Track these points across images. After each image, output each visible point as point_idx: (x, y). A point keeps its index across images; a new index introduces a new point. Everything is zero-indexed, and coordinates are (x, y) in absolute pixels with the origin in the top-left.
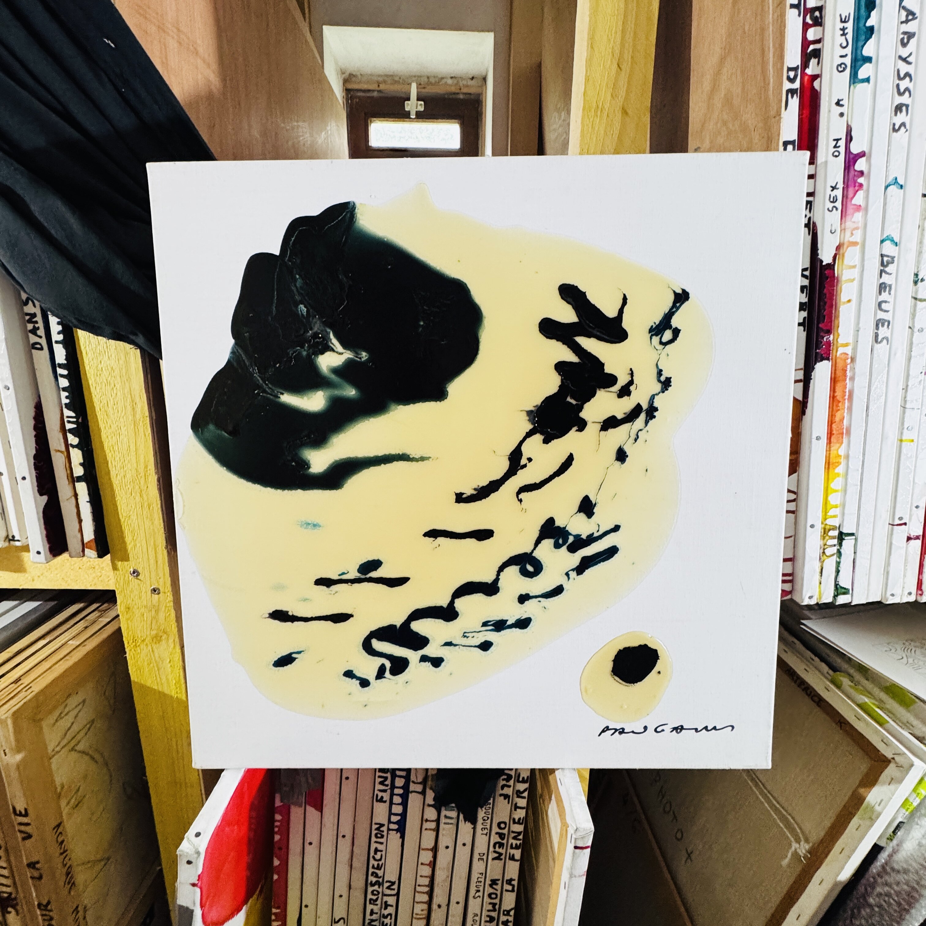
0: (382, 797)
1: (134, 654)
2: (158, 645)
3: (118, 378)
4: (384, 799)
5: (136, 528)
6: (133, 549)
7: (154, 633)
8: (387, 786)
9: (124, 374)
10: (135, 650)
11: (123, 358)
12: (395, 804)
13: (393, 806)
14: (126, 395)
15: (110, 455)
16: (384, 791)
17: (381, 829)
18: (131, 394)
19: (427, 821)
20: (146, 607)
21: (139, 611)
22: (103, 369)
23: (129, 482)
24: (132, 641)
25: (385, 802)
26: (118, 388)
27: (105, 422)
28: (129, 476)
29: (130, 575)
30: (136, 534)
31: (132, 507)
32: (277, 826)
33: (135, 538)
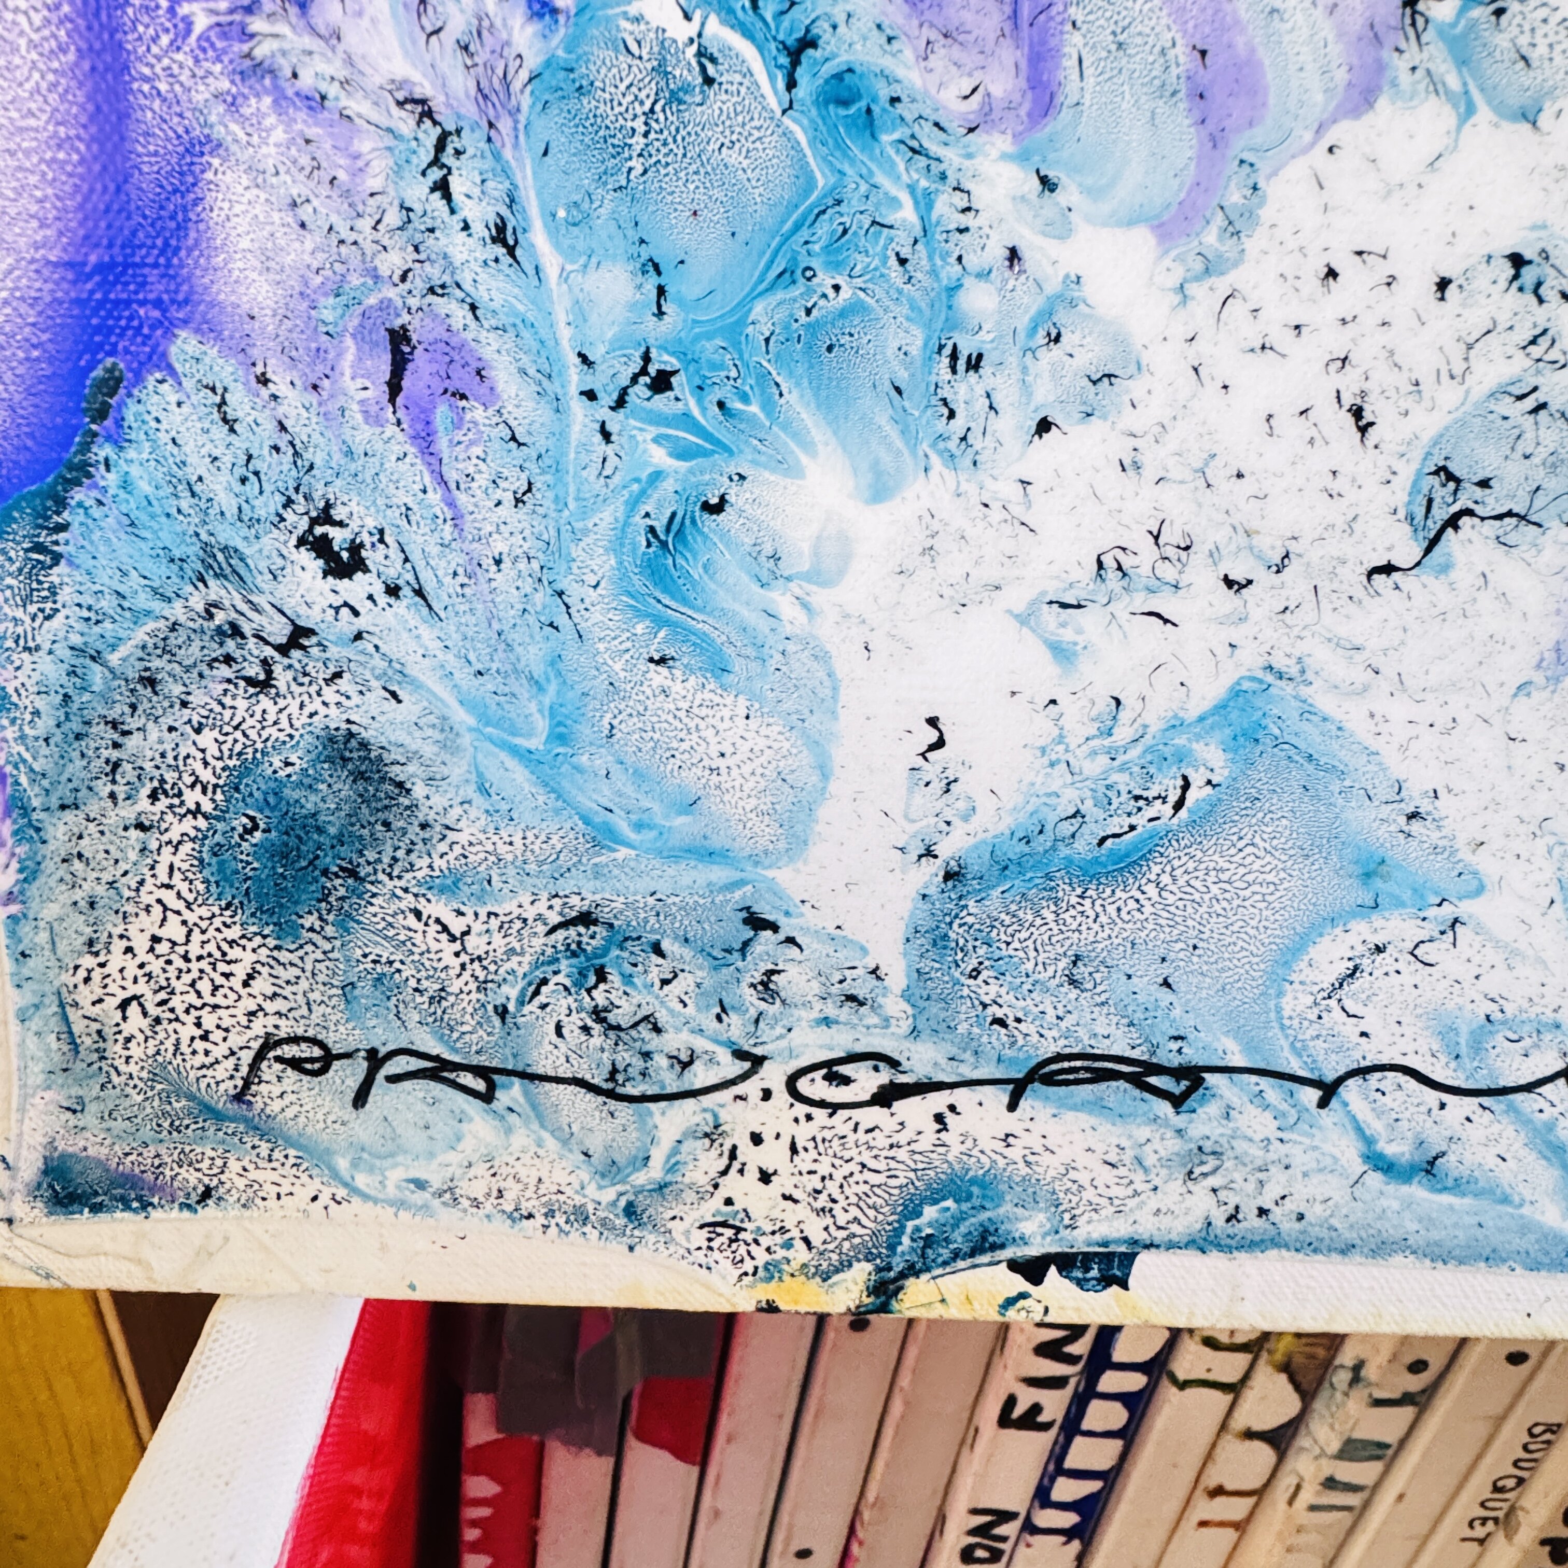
0: (1036, 1409)
4: (1041, 1419)
8: (1072, 1360)
12: (1090, 1434)
13: (1078, 1441)
16: (1057, 1383)
17: (999, 1531)
19: (1218, 1491)
25: (1046, 1427)
32: (474, 1523)
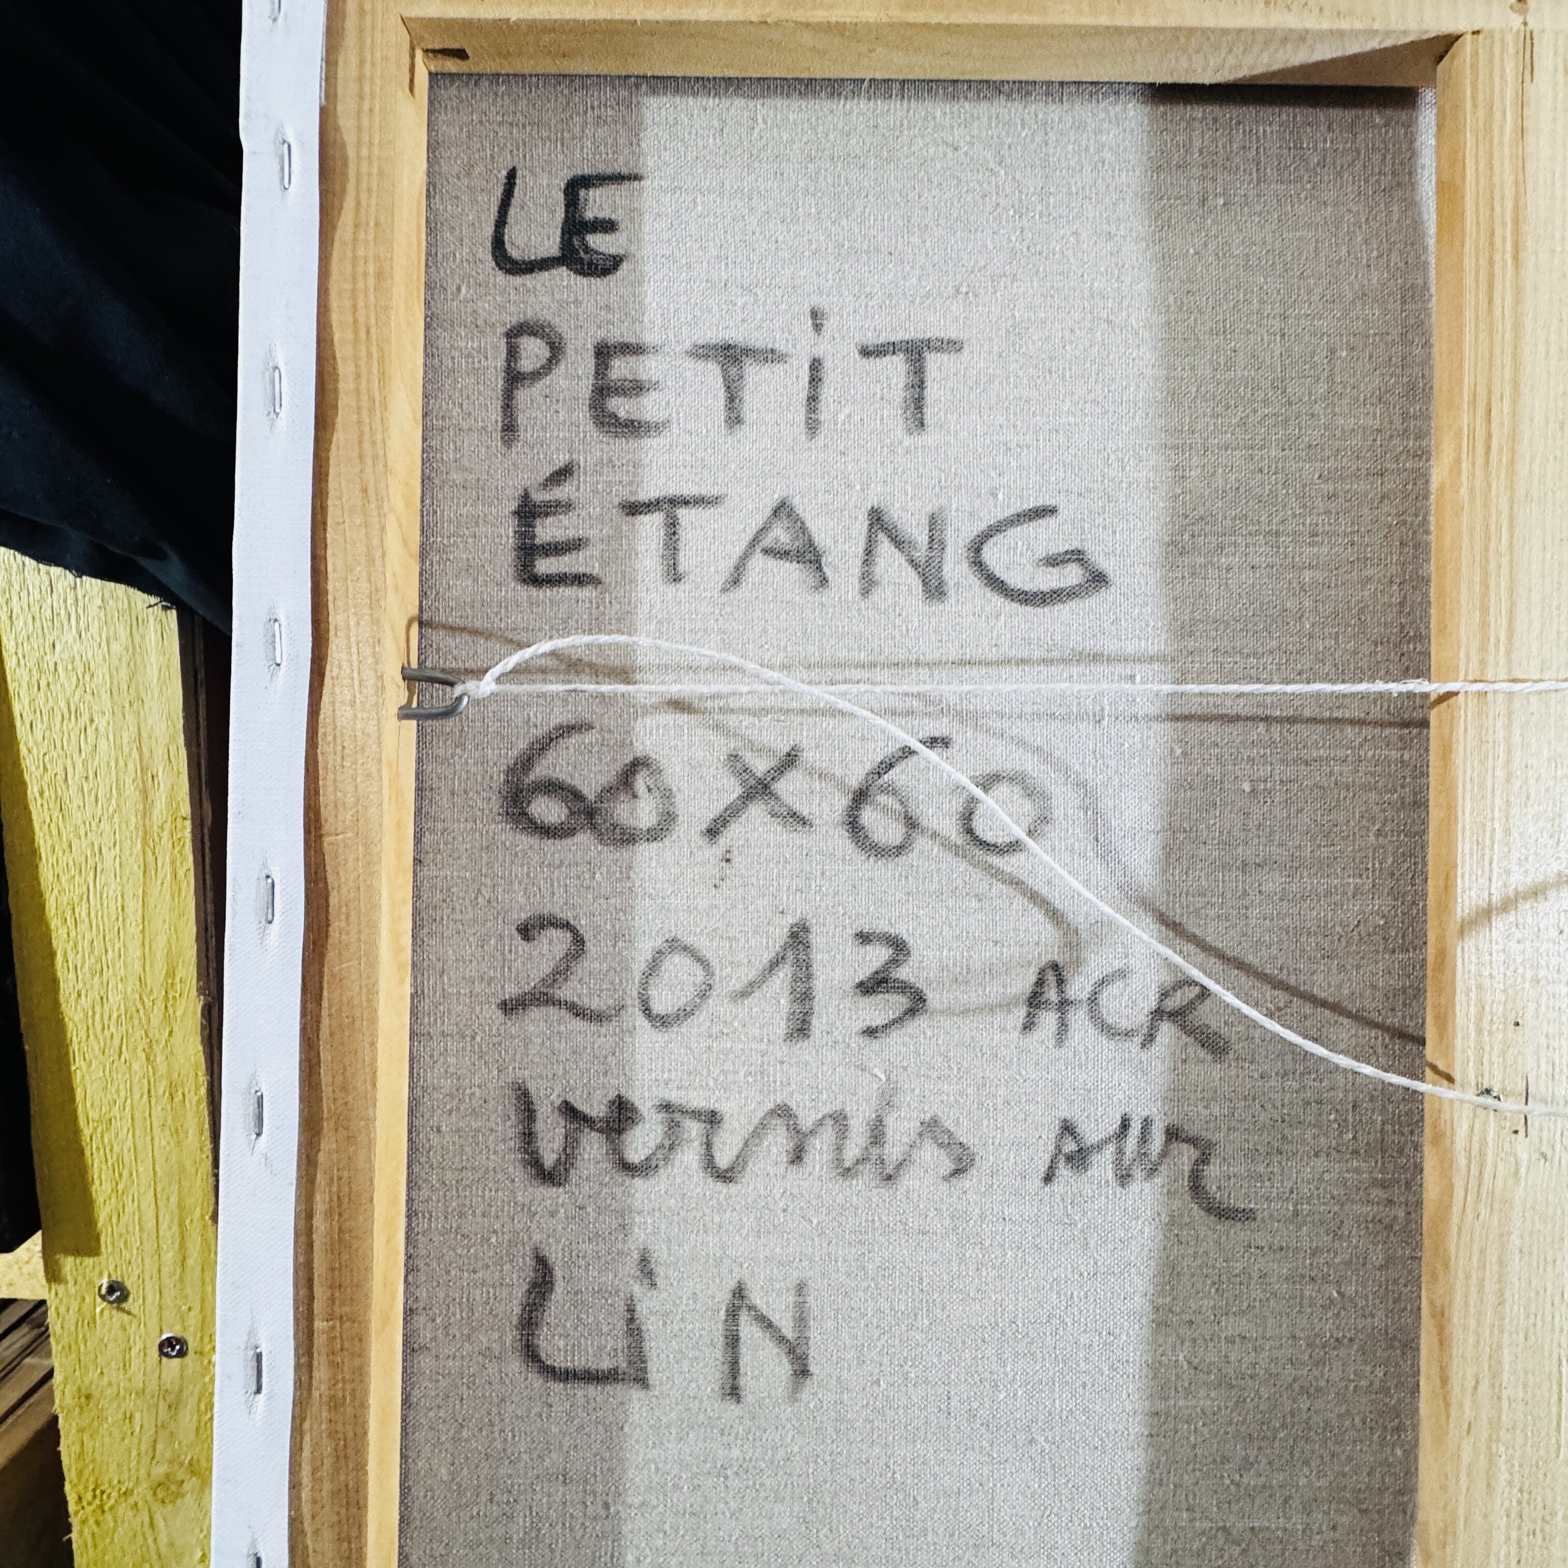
1: (93, 1534)
2: (170, 1507)
3: (105, 697)
5: (128, 1157)
6: (114, 1220)
7: (160, 1470)
9: (124, 686)
10: (98, 1523)
11: (123, 633)
14: (126, 749)
15: (63, 931)
18: (140, 749)
20: (141, 1393)
21: (119, 1406)
22: (60, 669)
23: (115, 1015)
24: (89, 1496)
26: (102, 729)
27: (55, 832)
28: (115, 999)
29: (99, 1300)
30: (125, 1173)
31: (118, 1091)
33: (120, 1187)
